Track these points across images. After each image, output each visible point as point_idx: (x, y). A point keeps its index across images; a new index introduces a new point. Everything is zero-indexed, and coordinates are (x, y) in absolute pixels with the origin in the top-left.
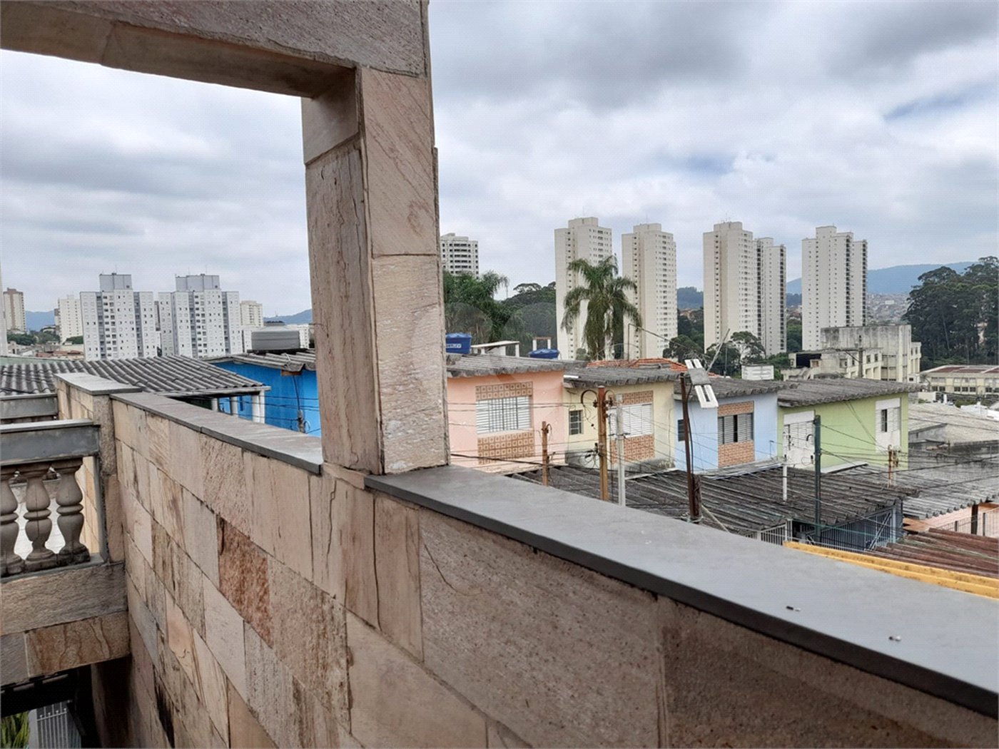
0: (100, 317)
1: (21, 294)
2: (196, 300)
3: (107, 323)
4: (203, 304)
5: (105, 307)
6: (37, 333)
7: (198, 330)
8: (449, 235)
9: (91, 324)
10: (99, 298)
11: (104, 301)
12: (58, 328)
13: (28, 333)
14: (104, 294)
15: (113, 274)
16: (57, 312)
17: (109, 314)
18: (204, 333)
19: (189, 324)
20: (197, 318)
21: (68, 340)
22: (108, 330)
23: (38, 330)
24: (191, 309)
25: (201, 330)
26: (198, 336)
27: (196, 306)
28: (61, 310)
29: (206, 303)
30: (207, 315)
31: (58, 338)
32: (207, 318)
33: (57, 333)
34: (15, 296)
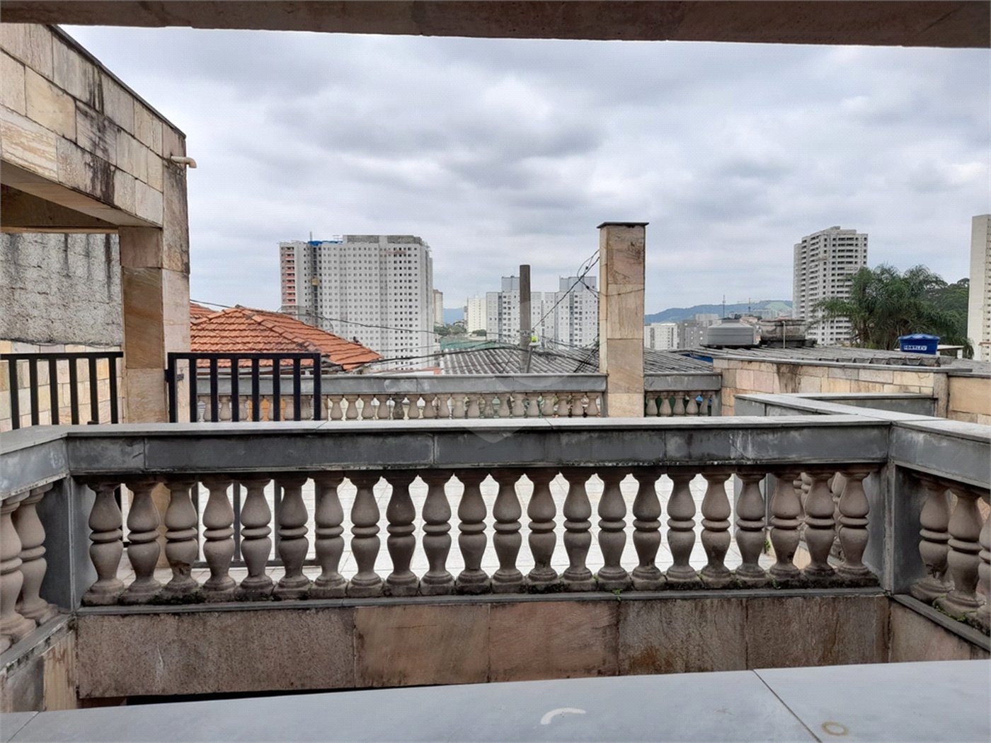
0: (500, 314)
1: (442, 293)
2: (576, 299)
3: (505, 319)
4: (581, 302)
5: (504, 305)
6: (451, 327)
7: (576, 326)
8: (832, 229)
9: (493, 319)
10: (500, 297)
11: (504, 300)
12: (466, 322)
13: (445, 326)
14: (504, 294)
15: (512, 277)
16: (466, 309)
17: (506, 311)
18: (581, 329)
19: (568, 321)
20: (576, 315)
21: (474, 332)
22: (505, 325)
23: (452, 324)
24: (571, 308)
25: (578, 327)
26: (576, 332)
27: (576, 305)
28: (469, 308)
29: (584, 302)
30: (584, 313)
31: (465, 331)
32: (584, 315)
33: (465, 326)
34: (438, 295)
